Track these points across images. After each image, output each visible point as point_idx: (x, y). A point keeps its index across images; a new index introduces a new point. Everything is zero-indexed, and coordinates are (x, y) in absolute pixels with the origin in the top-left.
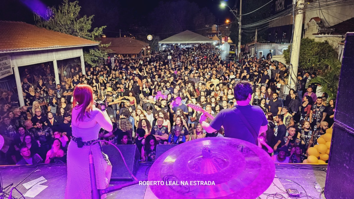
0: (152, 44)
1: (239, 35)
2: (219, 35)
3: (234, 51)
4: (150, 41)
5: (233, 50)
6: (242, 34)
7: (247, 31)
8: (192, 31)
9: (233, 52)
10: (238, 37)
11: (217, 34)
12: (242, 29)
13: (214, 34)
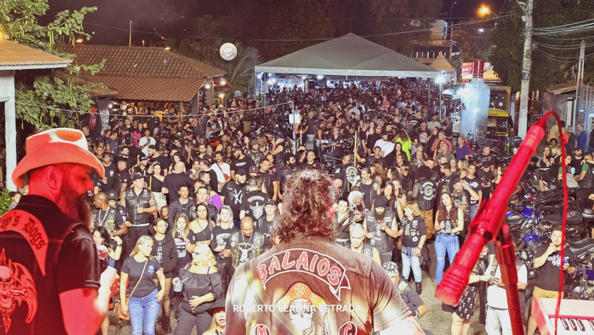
0: (233, 71)
1: (525, 59)
2: (453, 54)
3: (503, 108)
4: (227, 62)
5: (501, 104)
6: (535, 56)
7: (553, 47)
8: (366, 38)
9: (503, 114)
10: (520, 64)
11: (445, 50)
12: (534, 38)
13: (435, 51)
